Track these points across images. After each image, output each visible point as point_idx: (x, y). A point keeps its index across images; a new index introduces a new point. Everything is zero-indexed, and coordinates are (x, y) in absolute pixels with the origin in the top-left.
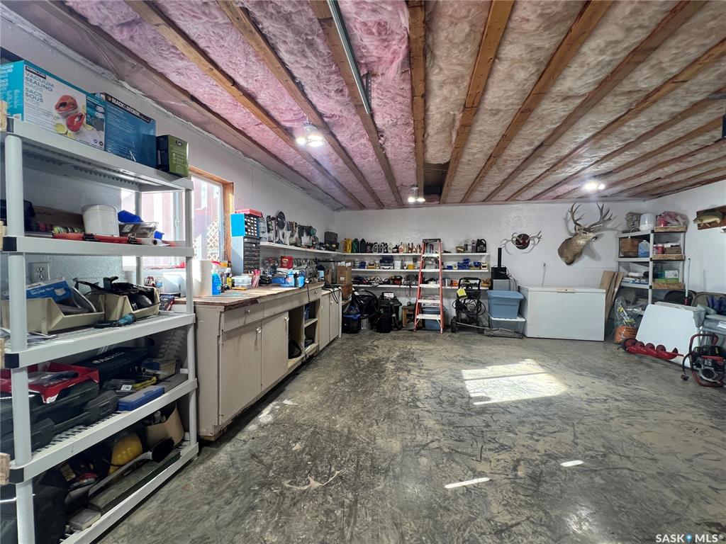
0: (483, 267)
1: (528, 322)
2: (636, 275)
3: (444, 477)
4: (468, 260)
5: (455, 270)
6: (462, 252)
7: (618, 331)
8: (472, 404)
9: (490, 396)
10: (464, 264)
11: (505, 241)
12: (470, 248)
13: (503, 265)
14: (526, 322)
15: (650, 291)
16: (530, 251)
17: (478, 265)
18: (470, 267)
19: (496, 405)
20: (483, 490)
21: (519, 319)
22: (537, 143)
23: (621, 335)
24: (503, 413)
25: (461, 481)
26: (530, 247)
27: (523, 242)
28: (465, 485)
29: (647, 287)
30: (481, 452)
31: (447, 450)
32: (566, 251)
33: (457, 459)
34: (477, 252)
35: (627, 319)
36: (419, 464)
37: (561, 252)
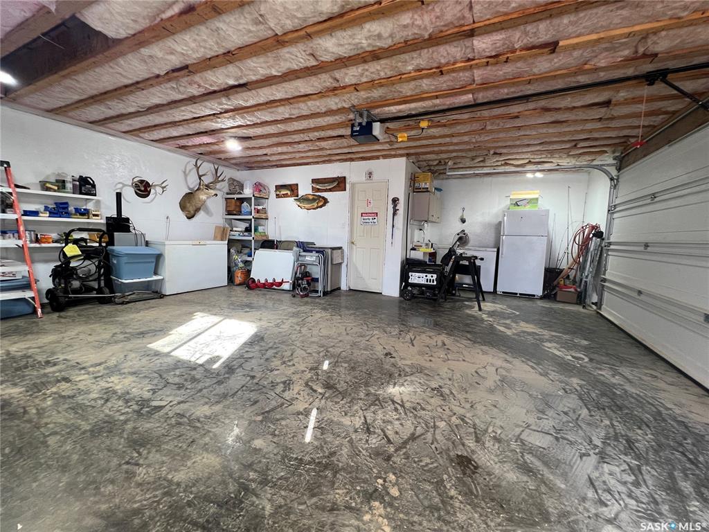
0: (94, 215)
1: (166, 279)
2: (240, 229)
3: (293, 437)
4: (67, 203)
5: (44, 217)
6: (55, 191)
7: (236, 275)
8: (211, 369)
9: (216, 354)
10: (60, 209)
11: (121, 185)
12: (69, 186)
13: (124, 215)
14: (163, 279)
15: (253, 241)
16: (152, 201)
17: (85, 213)
18: (68, 215)
19: (232, 359)
20: (325, 419)
21: (155, 278)
22: (242, 82)
23: (239, 278)
24: (246, 361)
25: (306, 427)
26: (151, 196)
27: (143, 189)
28: (312, 427)
29: (251, 238)
30: (282, 398)
31: (260, 418)
32: (188, 205)
33: (278, 417)
34: (81, 193)
35: (241, 265)
36: (260, 449)
37: (183, 206)
